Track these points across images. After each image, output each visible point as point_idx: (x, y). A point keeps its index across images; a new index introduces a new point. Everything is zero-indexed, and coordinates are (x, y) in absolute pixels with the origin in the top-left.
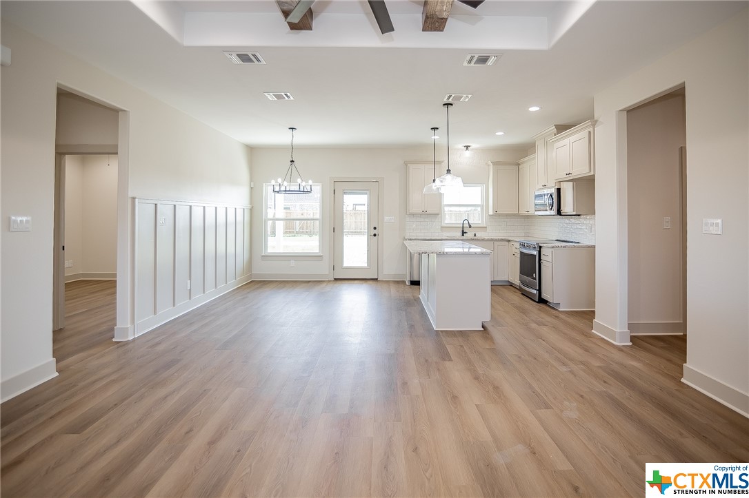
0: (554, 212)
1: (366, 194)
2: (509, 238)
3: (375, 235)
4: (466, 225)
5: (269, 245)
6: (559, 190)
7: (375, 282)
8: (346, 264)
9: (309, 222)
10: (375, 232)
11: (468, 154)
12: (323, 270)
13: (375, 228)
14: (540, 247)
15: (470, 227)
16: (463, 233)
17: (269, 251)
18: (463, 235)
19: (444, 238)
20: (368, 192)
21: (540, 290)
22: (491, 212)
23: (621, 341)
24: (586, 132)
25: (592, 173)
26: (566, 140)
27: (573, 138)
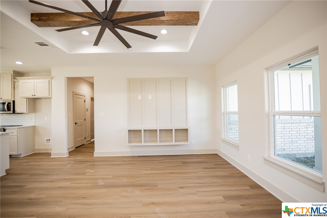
0: (11, 112)
6: (14, 101)
14: (5, 130)
23: (67, 155)
24: (48, 80)
25: (50, 97)
26: (32, 81)
27: (36, 81)
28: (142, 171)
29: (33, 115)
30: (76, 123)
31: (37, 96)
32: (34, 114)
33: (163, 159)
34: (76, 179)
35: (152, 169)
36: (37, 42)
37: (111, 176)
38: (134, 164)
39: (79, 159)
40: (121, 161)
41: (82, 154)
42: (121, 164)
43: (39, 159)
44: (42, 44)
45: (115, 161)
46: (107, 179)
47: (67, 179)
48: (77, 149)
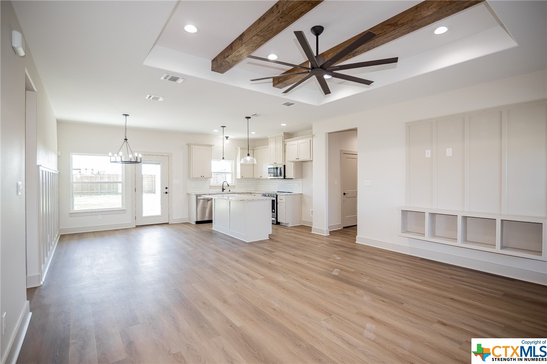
0: (282, 177)
1: (159, 164)
2: (252, 192)
3: (166, 193)
4: (225, 184)
5: (75, 204)
6: (285, 166)
7: (167, 225)
8: (145, 214)
9: (112, 184)
10: (167, 190)
11: (227, 141)
12: (127, 221)
13: (166, 188)
14: (277, 195)
15: (228, 186)
16: (223, 189)
17: (75, 209)
18: (223, 191)
19: (210, 193)
20: (161, 163)
21: (277, 218)
22: (239, 177)
23: (326, 234)
24: (308, 140)
25: (311, 159)
26: (296, 142)
27: (300, 141)
28: (402, 279)
29: (300, 181)
30: (344, 194)
31: (302, 158)
32: (301, 179)
33: (466, 275)
34: (315, 260)
35: (423, 282)
36: (284, 103)
37: (353, 270)
38: (401, 266)
39: (336, 242)
40: (385, 258)
41: (345, 236)
42: (382, 262)
43: (302, 232)
44: (288, 104)
45: (376, 255)
46: (346, 271)
47: (308, 258)
48: (345, 230)
